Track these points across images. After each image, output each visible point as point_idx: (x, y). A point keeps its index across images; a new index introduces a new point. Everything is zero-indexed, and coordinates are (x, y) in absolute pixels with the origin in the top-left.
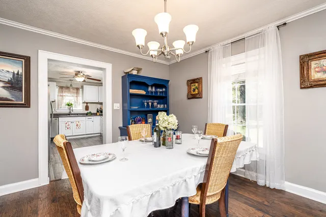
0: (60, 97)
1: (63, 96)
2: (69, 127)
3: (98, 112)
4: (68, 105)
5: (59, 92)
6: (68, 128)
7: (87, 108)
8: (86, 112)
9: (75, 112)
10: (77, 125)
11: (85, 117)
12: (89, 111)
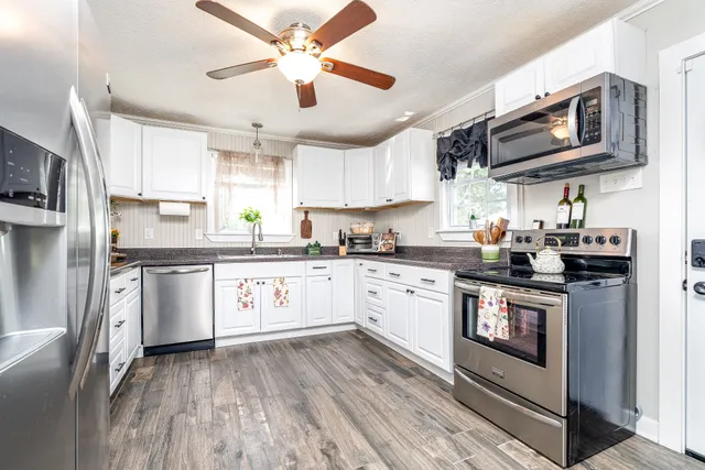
0: (223, 191)
1: (229, 185)
2: (249, 299)
3: (342, 242)
4: (248, 218)
5: (218, 171)
6: (245, 305)
7: (306, 229)
8: (304, 243)
9: (267, 243)
10: (278, 293)
11: (301, 264)
12: (312, 241)
